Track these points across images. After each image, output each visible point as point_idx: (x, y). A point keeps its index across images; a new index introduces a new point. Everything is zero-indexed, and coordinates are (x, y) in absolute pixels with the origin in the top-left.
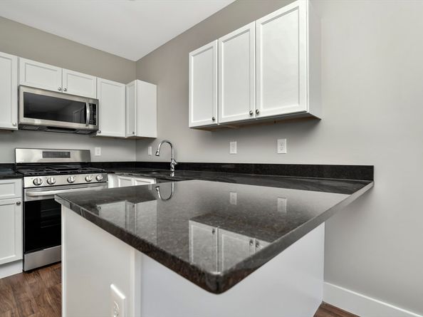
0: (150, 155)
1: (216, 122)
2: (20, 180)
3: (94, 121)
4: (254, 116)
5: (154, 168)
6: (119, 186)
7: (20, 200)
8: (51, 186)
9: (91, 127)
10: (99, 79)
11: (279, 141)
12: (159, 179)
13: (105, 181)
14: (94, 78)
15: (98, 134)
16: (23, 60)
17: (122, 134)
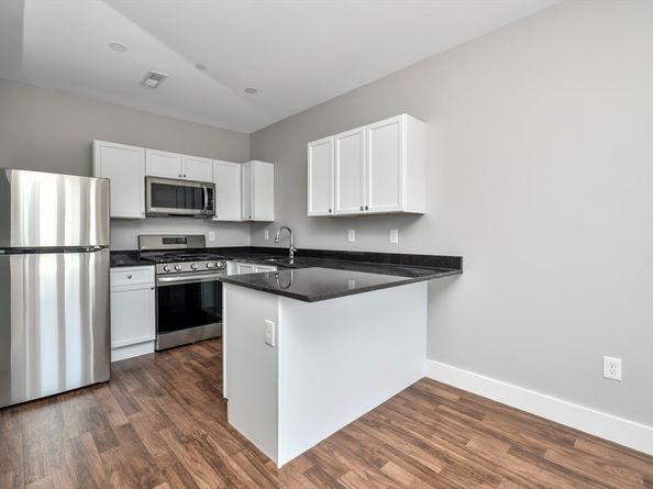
0: (267, 240)
1: (332, 213)
2: (153, 267)
3: (211, 207)
4: (365, 212)
5: (274, 254)
6: (239, 273)
7: (154, 285)
8: (179, 272)
9: (208, 212)
10: (216, 161)
11: (392, 232)
12: (280, 267)
13: (224, 269)
14: (210, 160)
15: (214, 219)
16: (149, 151)
17: (238, 218)
